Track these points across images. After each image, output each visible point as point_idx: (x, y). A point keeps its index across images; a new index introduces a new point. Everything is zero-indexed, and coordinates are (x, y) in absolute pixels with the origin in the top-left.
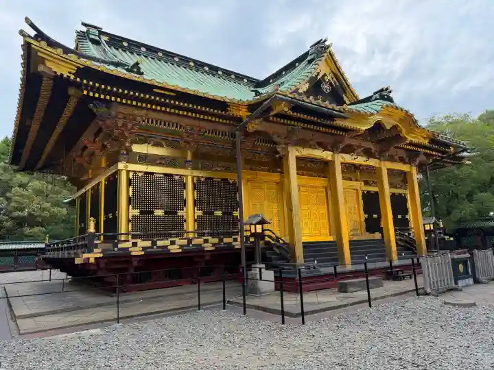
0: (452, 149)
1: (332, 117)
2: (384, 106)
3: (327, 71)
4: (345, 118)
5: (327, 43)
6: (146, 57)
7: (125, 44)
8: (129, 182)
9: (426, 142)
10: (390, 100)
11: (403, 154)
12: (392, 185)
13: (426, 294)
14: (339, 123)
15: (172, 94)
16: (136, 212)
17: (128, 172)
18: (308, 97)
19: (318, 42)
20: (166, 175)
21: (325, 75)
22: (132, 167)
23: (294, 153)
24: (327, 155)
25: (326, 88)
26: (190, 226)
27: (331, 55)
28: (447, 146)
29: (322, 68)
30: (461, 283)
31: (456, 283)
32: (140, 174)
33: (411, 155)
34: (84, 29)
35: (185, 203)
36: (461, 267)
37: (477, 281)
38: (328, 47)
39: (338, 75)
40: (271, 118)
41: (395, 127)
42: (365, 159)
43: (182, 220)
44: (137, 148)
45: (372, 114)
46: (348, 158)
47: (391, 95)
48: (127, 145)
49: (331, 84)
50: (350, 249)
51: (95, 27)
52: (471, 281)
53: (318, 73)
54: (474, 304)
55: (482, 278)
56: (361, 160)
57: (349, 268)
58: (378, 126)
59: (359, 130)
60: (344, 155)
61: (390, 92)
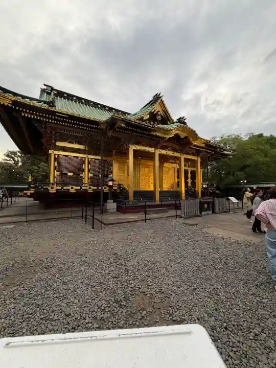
0: (218, 150)
1: (150, 130)
2: (179, 126)
3: (160, 110)
4: (155, 131)
5: (161, 95)
6: (76, 102)
7: (66, 95)
8: (55, 160)
9: (204, 145)
10: (185, 123)
11: (194, 151)
12: (185, 166)
13: (181, 218)
14: (154, 133)
15: (66, 116)
16: (58, 173)
17: (55, 154)
18: (150, 123)
19: (156, 95)
20: (74, 157)
21: (159, 111)
22: (56, 152)
23: (132, 148)
24: (152, 150)
25: (159, 118)
26: (86, 181)
27: (162, 102)
28: (217, 148)
29: (157, 108)
30: (203, 213)
31: (201, 213)
32: (61, 156)
33: (197, 151)
34: (45, 87)
35: (84, 170)
36: (206, 206)
37: (214, 212)
38: (161, 97)
39: (166, 112)
40: (117, 129)
41: (186, 137)
42: (173, 152)
43: (82, 178)
44: (58, 144)
45: (171, 130)
46: (163, 152)
47: (186, 121)
48: (53, 142)
49: (162, 116)
50: (160, 197)
51: (50, 87)
52: (210, 212)
53: (155, 111)
54: (197, 225)
55: (217, 211)
56: (170, 153)
57: (158, 203)
58: (177, 136)
59: (165, 138)
60: (161, 150)
61: (185, 119)
